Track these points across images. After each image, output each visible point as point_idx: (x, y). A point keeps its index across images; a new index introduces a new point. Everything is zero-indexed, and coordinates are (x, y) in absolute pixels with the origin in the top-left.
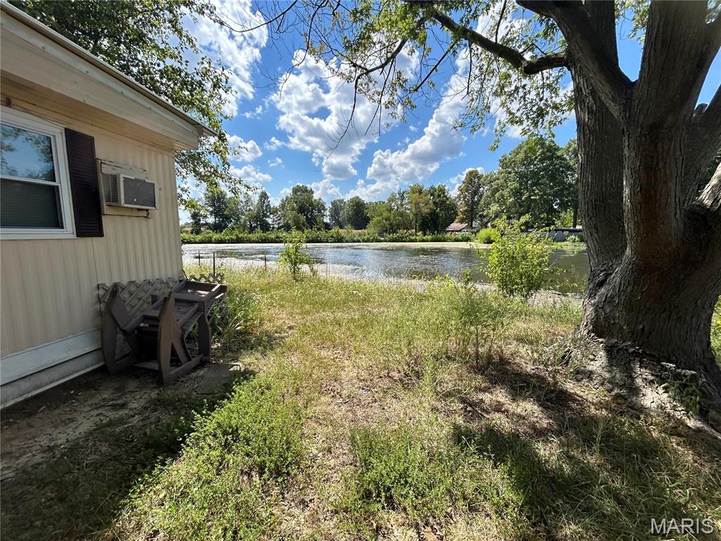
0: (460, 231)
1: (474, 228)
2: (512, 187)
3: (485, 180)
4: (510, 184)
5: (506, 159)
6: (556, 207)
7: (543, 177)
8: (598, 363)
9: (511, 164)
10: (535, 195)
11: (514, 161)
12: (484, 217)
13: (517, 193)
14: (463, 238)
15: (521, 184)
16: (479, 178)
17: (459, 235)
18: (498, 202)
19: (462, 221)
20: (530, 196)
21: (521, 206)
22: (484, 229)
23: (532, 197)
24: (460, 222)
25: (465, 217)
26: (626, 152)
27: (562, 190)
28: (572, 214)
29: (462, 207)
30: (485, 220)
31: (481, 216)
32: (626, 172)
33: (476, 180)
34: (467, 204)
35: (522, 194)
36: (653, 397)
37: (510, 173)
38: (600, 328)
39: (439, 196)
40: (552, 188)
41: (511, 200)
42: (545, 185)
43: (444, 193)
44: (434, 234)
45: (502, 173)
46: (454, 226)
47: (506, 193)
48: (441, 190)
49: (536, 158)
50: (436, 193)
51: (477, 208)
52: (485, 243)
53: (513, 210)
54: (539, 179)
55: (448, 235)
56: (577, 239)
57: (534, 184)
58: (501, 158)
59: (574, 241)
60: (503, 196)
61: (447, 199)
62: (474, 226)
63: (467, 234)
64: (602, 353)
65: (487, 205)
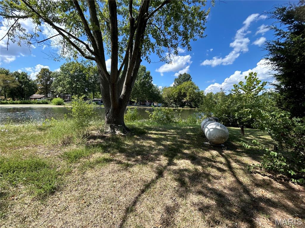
0: (40, 98)
1: (49, 97)
2: (68, 81)
3: (53, 75)
4: (66, 79)
5: (64, 67)
6: (86, 91)
7: (81, 79)
8: (109, 130)
9: (66, 70)
10: (79, 85)
11: (68, 69)
12: (55, 92)
13: (70, 83)
14: (43, 102)
15: (72, 80)
16: (50, 73)
17: (41, 101)
18: (61, 86)
19: (40, 93)
20: (76, 86)
21: (73, 89)
22: (55, 98)
23: (77, 86)
24: (39, 94)
25: (42, 91)
26: (110, 87)
27: (88, 85)
28: (93, 94)
29: (40, 86)
30: (55, 94)
31: (52, 92)
32: (110, 91)
33: (48, 74)
34: (43, 85)
35: (73, 84)
36: (118, 132)
37: (66, 74)
38: (108, 122)
39: (23, 78)
40: (84, 83)
41: (68, 86)
42: (82, 81)
43: (26, 77)
44: (23, 100)
45: (62, 73)
46: (36, 95)
47: (65, 82)
48: (24, 75)
49: (77, 70)
50: (21, 76)
51: (50, 87)
52: (57, 105)
53: (69, 90)
54: (79, 79)
55: (33, 100)
56: (95, 103)
57: (77, 81)
58: (61, 66)
59: (94, 104)
60: (64, 84)
61: (30, 81)
62: (48, 96)
63: (45, 100)
64: (109, 127)
65: (56, 87)
